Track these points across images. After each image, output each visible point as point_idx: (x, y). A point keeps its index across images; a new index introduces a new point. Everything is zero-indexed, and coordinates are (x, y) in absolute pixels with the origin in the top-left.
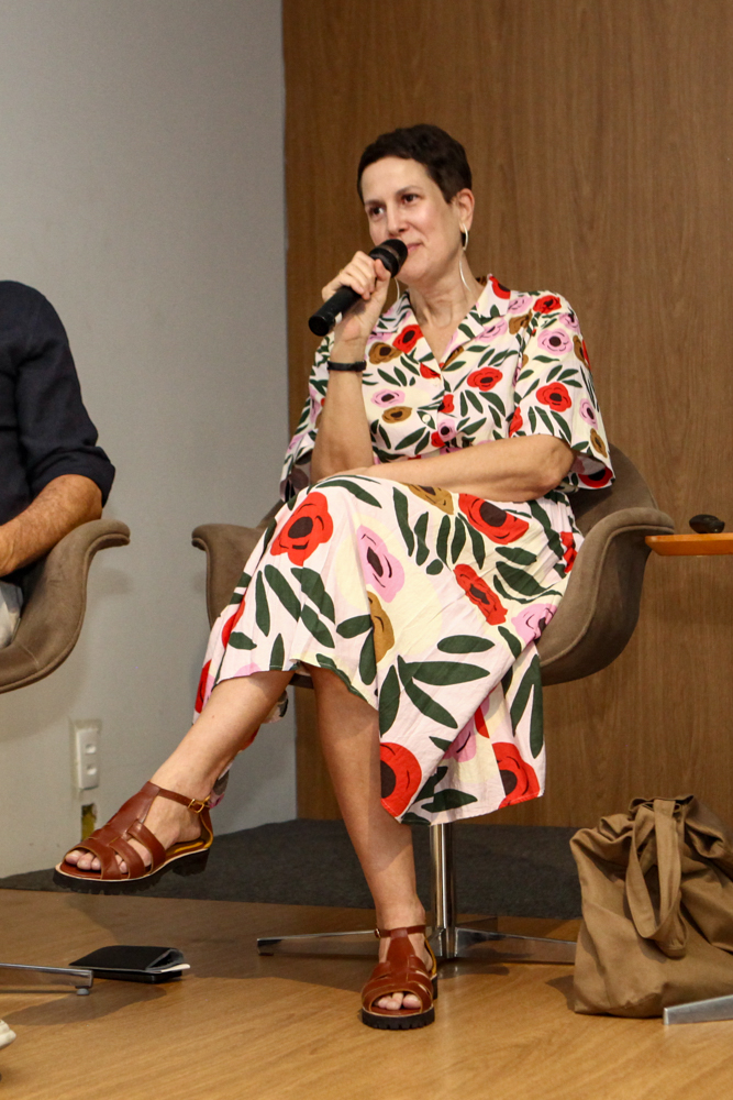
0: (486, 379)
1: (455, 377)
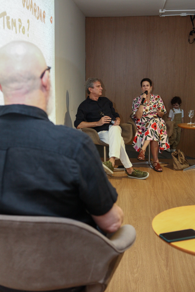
0: (155, 106)
1: (151, 106)
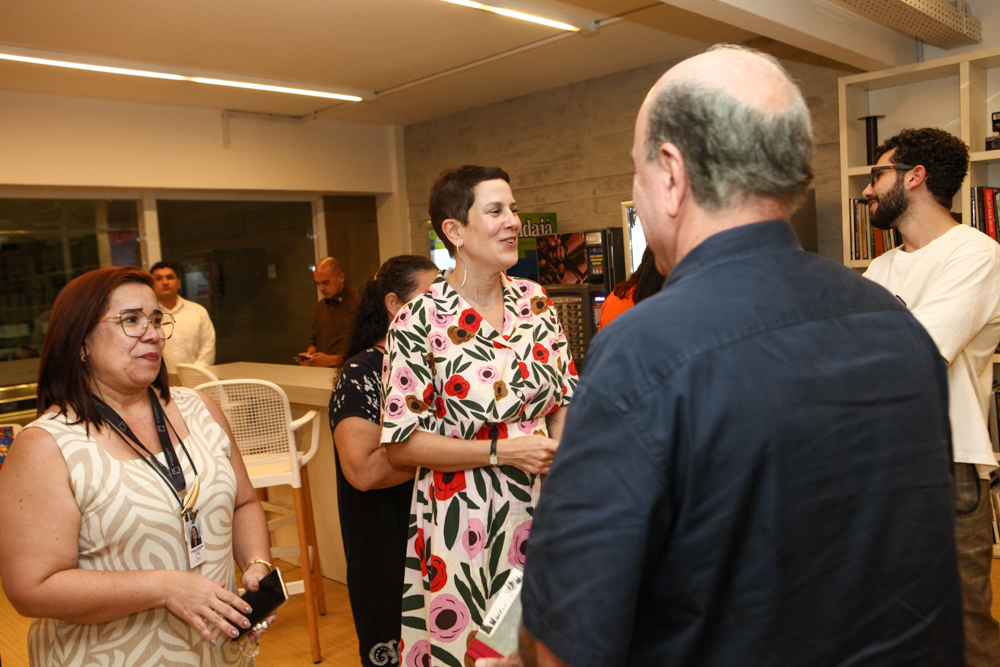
1: (520, 348)
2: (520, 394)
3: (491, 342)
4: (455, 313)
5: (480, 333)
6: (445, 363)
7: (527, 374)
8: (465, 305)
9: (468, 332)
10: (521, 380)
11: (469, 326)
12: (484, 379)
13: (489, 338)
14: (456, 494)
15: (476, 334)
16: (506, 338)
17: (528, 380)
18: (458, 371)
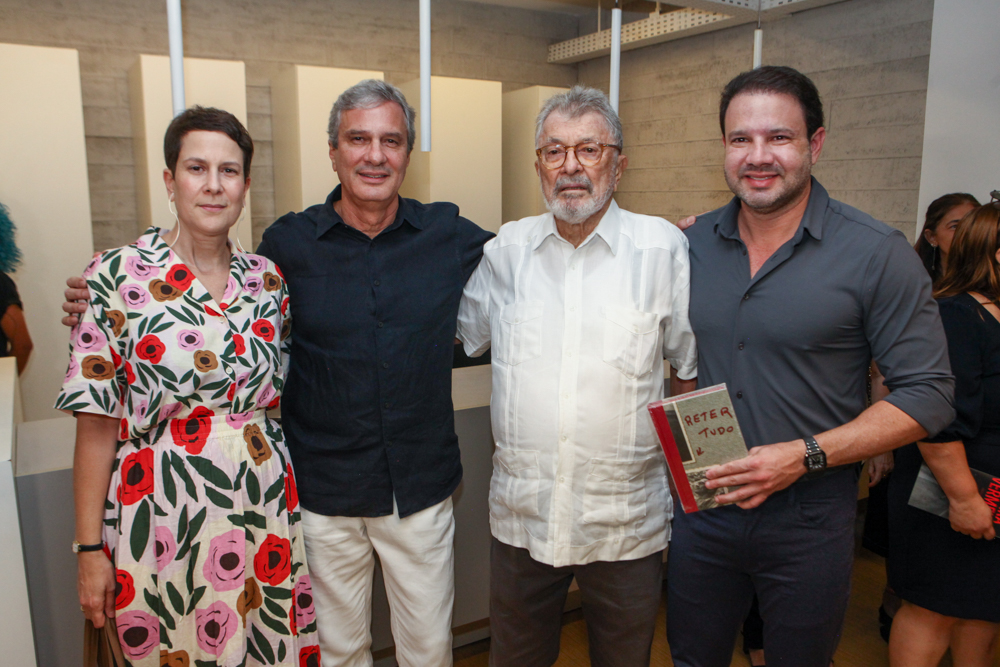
2: (229, 371)
3: (202, 305)
4: (163, 266)
5: (190, 293)
6: (139, 320)
7: (243, 349)
8: (176, 260)
9: (174, 289)
10: (234, 355)
11: (178, 283)
12: (185, 343)
13: (200, 300)
14: (146, 497)
15: (185, 293)
16: (223, 307)
17: (242, 356)
18: (154, 331)
